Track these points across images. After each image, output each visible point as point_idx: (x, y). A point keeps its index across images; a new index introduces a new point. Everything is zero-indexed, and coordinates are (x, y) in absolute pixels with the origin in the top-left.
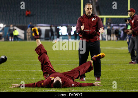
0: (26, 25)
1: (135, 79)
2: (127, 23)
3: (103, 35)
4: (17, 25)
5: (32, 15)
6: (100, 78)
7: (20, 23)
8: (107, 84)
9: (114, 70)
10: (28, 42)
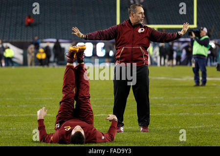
0: (25, 40)
1: (205, 128)
2: (191, 37)
3: (153, 57)
4: (10, 40)
5: (36, 25)
6: (148, 128)
7: (17, 37)
8: (159, 137)
9: (170, 114)
10: (29, 68)
